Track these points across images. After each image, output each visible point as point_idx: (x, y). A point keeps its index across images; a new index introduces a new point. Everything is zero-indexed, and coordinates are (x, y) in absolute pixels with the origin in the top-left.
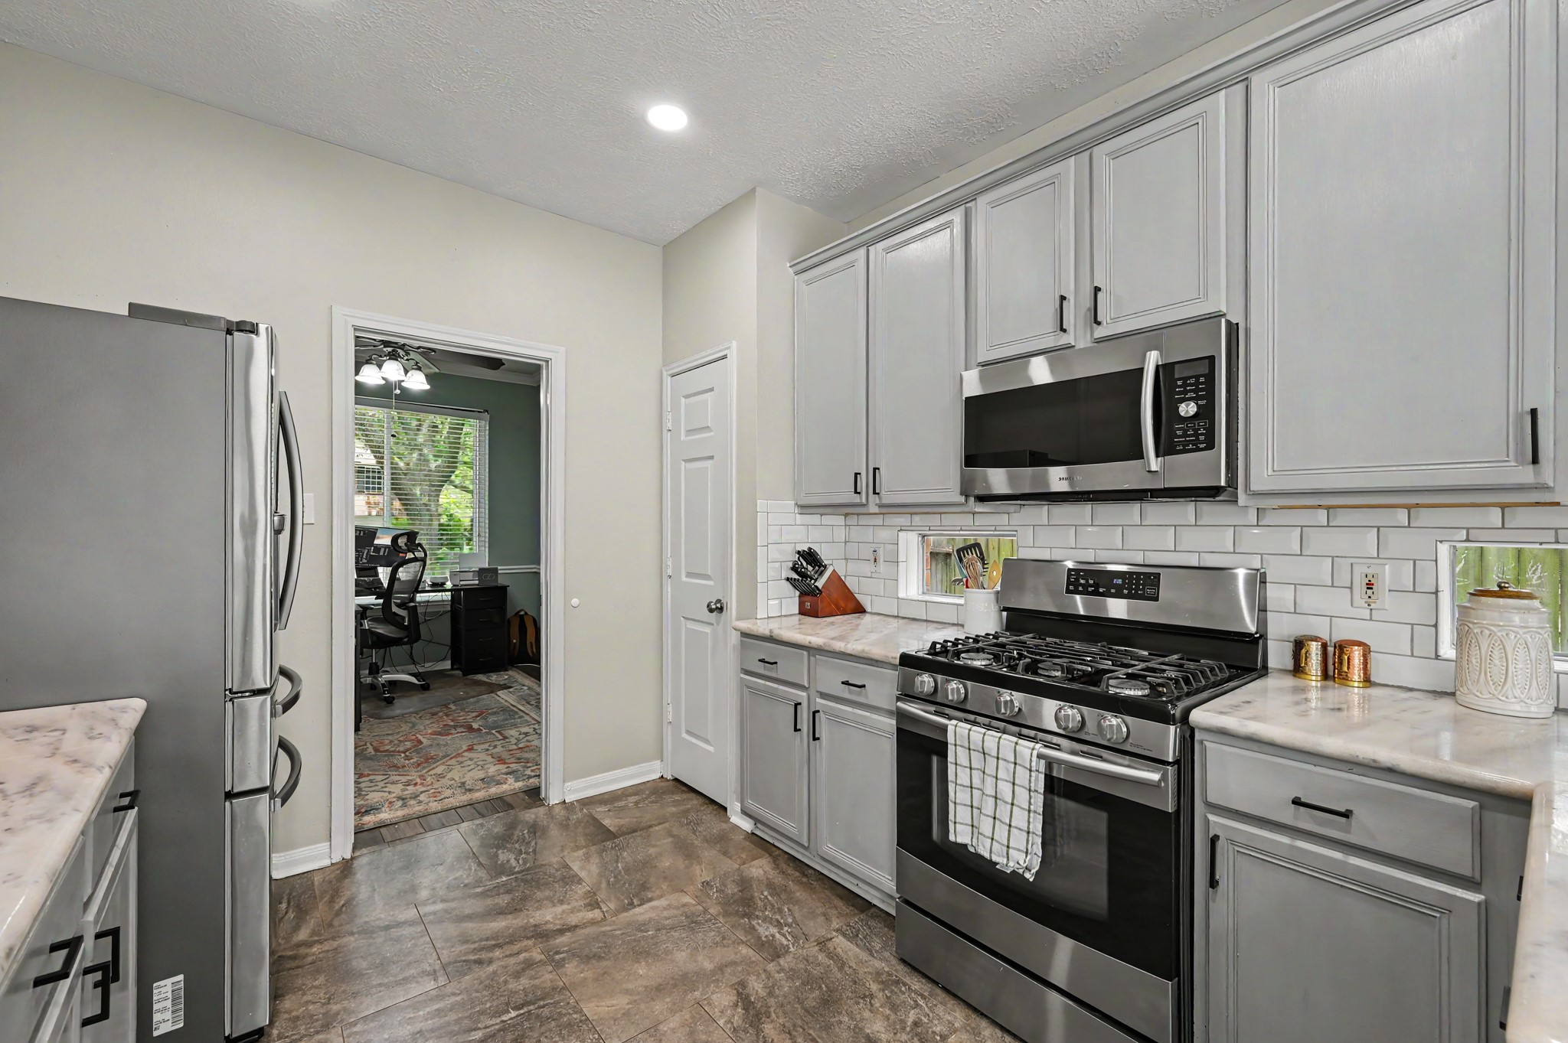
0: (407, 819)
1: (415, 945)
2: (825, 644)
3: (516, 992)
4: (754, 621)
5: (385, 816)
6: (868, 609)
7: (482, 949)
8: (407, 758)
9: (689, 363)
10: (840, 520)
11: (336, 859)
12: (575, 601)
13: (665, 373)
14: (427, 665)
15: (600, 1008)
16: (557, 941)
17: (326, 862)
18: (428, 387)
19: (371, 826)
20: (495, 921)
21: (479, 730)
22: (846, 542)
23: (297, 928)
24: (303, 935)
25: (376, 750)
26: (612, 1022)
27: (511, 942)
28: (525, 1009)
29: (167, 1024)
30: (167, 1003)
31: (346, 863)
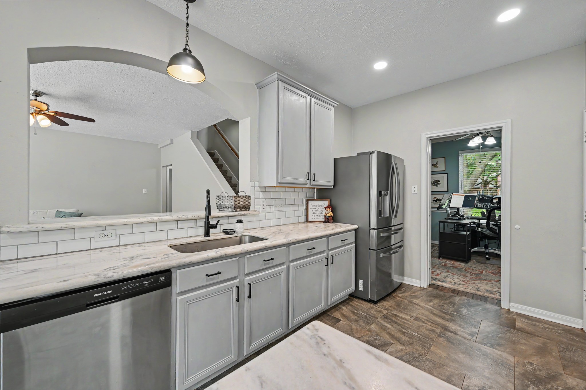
0: (450, 289)
1: (416, 310)
3: (422, 332)
5: (445, 285)
7: (428, 321)
8: (472, 276)
11: (422, 286)
15: (436, 350)
16: (448, 333)
17: (419, 286)
19: (438, 284)
20: (438, 318)
23: (401, 293)
26: (434, 354)
27: (436, 324)
28: (419, 336)
29: (361, 288)
30: (361, 284)
31: (424, 289)
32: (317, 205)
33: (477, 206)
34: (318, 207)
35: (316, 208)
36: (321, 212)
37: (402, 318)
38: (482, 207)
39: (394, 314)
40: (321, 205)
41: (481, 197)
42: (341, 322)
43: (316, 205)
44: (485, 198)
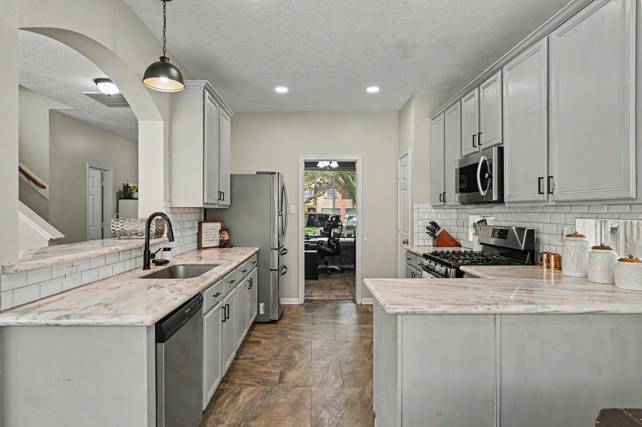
0: (319, 300)
1: (308, 319)
2: (417, 252)
3: (324, 330)
4: (413, 246)
5: (314, 298)
6: (462, 245)
7: (322, 323)
8: (327, 288)
9: (403, 154)
10: (455, 211)
11: (300, 303)
12: (366, 239)
13: (398, 158)
14: (346, 265)
17: (298, 303)
18: (338, 166)
19: (310, 299)
20: (328, 320)
21: (351, 285)
22: (457, 219)
23: (288, 312)
24: (288, 313)
25: (320, 285)
27: (328, 323)
28: (324, 332)
29: (262, 312)
30: (262, 308)
31: (301, 304)
32: (211, 228)
33: (317, 224)
34: (211, 231)
35: (209, 232)
36: (213, 236)
37: (303, 326)
38: (321, 225)
39: (296, 326)
40: (214, 228)
41: (320, 216)
42: (262, 342)
43: (209, 228)
44: (323, 216)
